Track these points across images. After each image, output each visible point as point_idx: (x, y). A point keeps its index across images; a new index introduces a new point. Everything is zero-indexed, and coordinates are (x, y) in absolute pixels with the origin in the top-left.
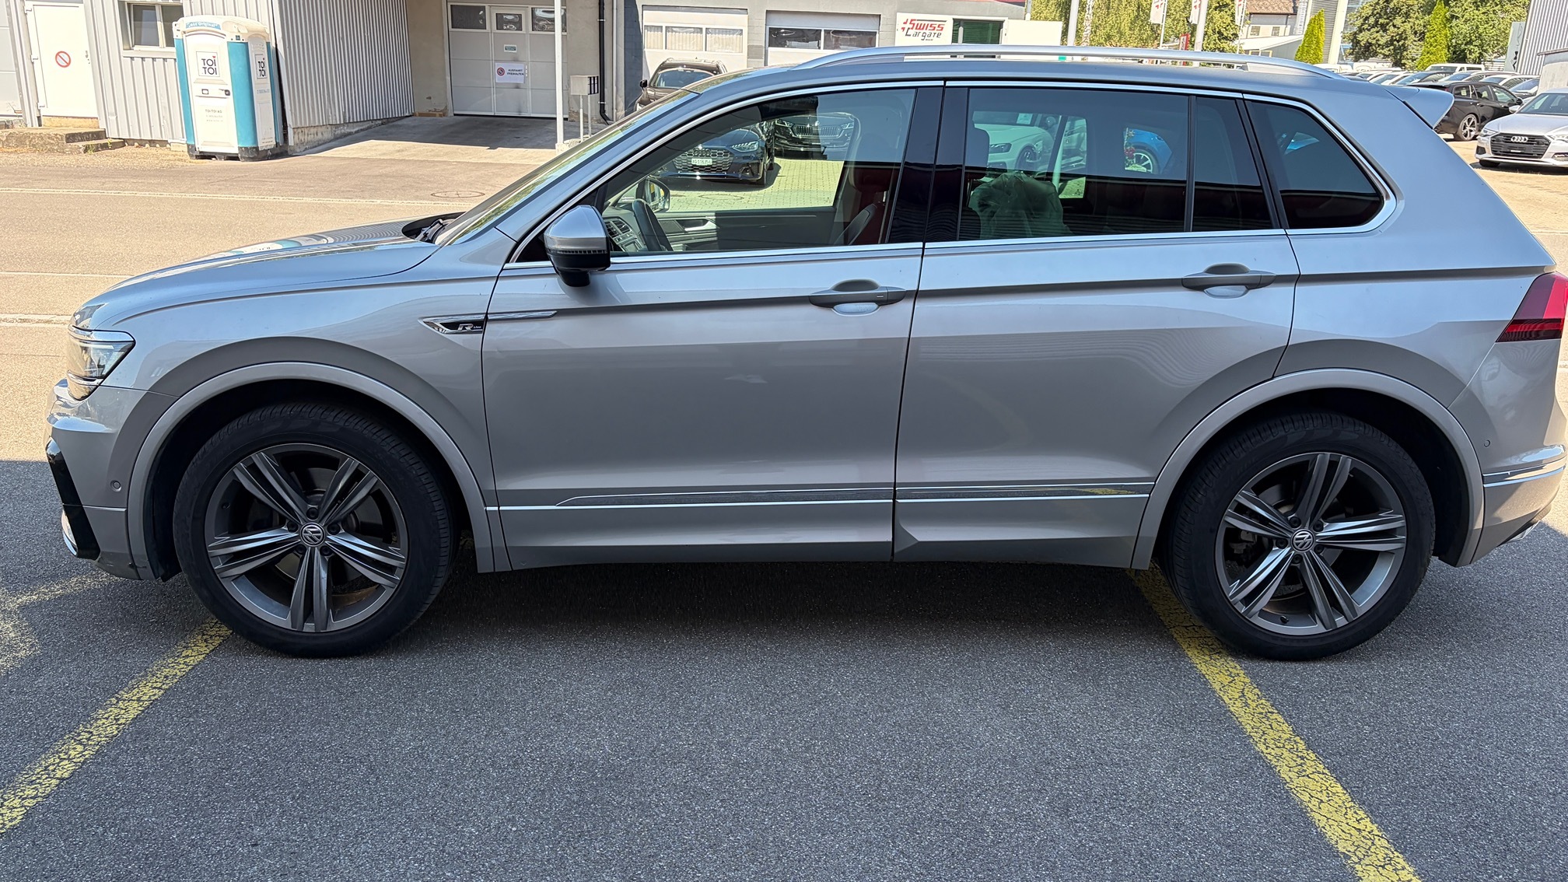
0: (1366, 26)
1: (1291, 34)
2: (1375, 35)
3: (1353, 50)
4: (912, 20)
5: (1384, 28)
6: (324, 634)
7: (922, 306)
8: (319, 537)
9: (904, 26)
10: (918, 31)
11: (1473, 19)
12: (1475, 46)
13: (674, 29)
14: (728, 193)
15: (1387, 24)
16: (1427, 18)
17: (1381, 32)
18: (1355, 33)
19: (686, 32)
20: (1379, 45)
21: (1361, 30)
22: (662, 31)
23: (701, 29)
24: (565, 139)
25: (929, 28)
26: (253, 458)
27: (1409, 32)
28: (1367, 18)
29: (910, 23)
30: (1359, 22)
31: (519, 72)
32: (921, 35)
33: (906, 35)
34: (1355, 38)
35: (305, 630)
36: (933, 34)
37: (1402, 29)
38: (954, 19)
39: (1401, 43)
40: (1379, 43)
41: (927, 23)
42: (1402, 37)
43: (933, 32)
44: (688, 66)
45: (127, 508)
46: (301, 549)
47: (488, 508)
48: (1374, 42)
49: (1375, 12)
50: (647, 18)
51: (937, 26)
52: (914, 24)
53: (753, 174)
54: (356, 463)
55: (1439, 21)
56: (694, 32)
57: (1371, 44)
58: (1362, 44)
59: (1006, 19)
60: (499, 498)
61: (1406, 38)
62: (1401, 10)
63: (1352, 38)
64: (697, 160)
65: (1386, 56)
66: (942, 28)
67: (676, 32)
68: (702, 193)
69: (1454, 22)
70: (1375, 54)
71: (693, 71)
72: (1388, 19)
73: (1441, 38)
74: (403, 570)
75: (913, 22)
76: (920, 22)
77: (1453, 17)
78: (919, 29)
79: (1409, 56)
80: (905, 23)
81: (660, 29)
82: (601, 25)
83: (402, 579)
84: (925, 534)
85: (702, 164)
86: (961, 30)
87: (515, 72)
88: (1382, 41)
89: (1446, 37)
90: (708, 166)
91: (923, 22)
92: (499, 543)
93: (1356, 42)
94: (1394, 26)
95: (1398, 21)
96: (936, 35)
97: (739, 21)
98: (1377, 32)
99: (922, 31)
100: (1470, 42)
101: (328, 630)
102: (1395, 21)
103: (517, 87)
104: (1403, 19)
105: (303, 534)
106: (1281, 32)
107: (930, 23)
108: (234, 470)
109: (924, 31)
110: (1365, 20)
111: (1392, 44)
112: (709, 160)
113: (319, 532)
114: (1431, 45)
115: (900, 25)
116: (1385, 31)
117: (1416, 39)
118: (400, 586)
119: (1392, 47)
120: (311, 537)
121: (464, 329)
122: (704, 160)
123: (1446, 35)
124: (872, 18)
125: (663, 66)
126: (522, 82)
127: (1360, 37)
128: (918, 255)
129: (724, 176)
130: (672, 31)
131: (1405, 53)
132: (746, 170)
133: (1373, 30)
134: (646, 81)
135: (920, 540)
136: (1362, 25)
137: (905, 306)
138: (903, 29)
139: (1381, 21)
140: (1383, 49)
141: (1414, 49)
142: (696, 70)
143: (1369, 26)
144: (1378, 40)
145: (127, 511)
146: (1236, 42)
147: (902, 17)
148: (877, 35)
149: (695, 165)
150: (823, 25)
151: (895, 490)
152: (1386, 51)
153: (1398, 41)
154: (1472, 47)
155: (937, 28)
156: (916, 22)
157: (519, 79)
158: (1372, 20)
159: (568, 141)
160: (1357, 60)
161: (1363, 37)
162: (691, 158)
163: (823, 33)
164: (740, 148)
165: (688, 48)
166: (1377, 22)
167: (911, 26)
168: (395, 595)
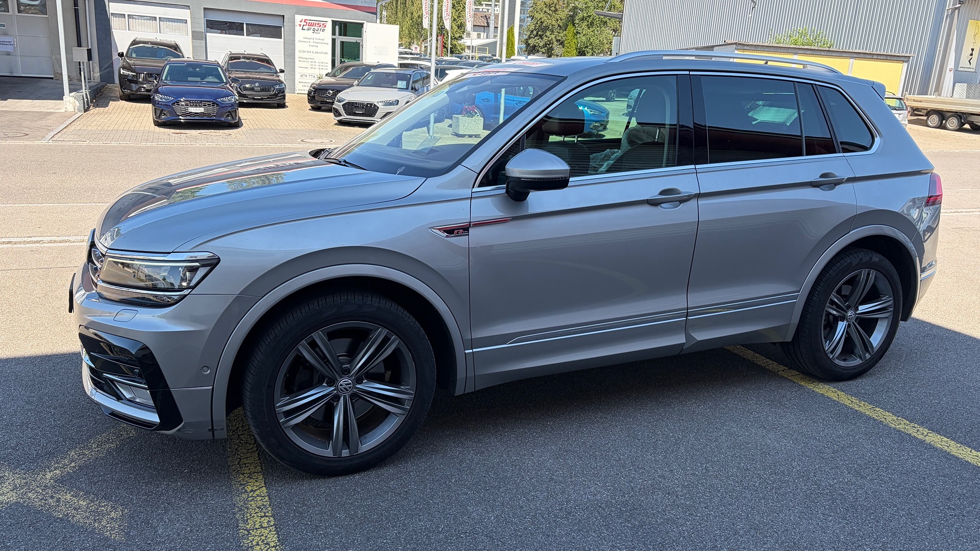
0: (532, 36)
1: (487, 38)
2: (537, 41)
3: (527, 48)
4: (305, 20)
5: (541, 36)
6: (356, 456)
7: (702, 202)
8: (350, 388)
9: (300, 23)
10: (310, 27)
11: (588, 34)
12: (590, 49)
13: (134, 17)
14: (218, 131)
15: (543, 35)
16: (564, 32)
17: (540, 39)
18: (527, 39)
19: (144, 20)
20: (540, 47)
21: (530, 38)
22: (125, 18)
23: (155, 18)
24: (70, 92)
25: (317, 25)
26: (313, 336)
27: (554, 40)
28: (532, 31)
29: (305, 22)
30: (529, 33)
31: (9, 43)
32: (312, 29)
33: (302, 29)
34: (527, 42)
35: (343, 455)
36: (319, 30)
37: (550, 38)
38: (332, 21)
39: (550, 46)
40: (540, 45)
41: (315, 22)
42: (551, 42)
43: (319, 28)
44: (152, 43)
45: (213, 386)
46: (336, 398)
47: (466, 351)
48: (537, 45)
49: (536, 28)
50: (113, 8)
51: (322, 25)
52: (307, 23)
53: (233, 118)
54: (385, 332)
55: (571, 35)
56: (150, 20)
57: (535, 46)
58: (531, 45)
59: (365, 22)
60: (473, 344)
61: (553, 43)
62: (549, 28)
63: (525, 42)
64: (193, 108)
65: (543, 53)
66: (325, 26)
67: (136, 19)
68: (199, 131)
69: (578, 36)
70: (538, 51)
71: (158, 47)
72: (543, 32)
73: (572, 43)
74: (412, 401)
75: (306, 21)
76: (311, 22)
77: (577, 32)
78: (311, 26)
79: (555, 54)
80: (301, 22)
81: (123, 16)
82: (76, 12)
83: (411, 408)
84: (701, 336)
85: (197, 112)
86: (337, 28)
87: (5, 43)
88: (541, 44)
89: (575, 44)
90: (201, 113)
91: (313, 22)
92: (471, 374)
93: (528, 45)
94: (546, 36)
95: (548, 33)
96: (322, 30)
97: (185, 14)
98: (538, 39)
99: (313, 27)
100: (587, 47)
101: (359, 453)
102: (546, 34)
103: (8, 54)
104: (551, 33)
105: (339, 387)
106: (482, 37)
107: (317, 22)
108: (299, 347)
109: (314, 27)
110: (531, 32)
111: (546, 46)
112: (201, 109)
113: (350, 384)
114: (568, 48)
115: (297, 22)
116: (542, 39)
117: (558, 44)
118: (410, 414)
119: (546, 48)
120: (345, 388)
121: (458, 233)
122: (198, 109)
123: (575, 42)
124: (278, 17)
125: (134, 43)
126: (12, 51)
127: (530, 42)
128: (694, 173)
129: (213, 120)
130: (133, 18)
131: (553, 52)
132: (228, 116)
133: (536, 38)
134: (123, 53)
135: (699, 340)
136: (530, 35)
137: (693, 203)
138: (300, 25)
139: (539, 33)
140: (542, 49)
141: (557, 49)
142: (160, 47)
143: (534, 35)
144: (539, 44)
145: (213, 388)
146: (462, 41)
147: (298, 18)
148: (282, 28)
149: (192, 113)
150: (245, 20)
151: (687, 312)
152: (543, 50)
153: (549, 45)
154: (588, 49)
155: (322, 26)
156: (308, 21)
157: (9, 49)
158: (535, 32)
159: (73, 94)
160: (529, 54)
161: (532, 42)
162: (188, 108)
163: (245, 25)
164: (223, 101)
165: (146, 30)
166: (537, 33)
167: (305, 24)
168: (405, 421)
